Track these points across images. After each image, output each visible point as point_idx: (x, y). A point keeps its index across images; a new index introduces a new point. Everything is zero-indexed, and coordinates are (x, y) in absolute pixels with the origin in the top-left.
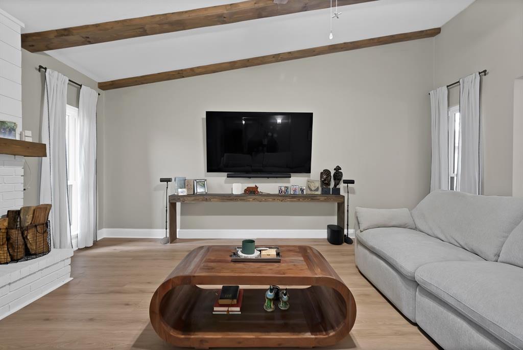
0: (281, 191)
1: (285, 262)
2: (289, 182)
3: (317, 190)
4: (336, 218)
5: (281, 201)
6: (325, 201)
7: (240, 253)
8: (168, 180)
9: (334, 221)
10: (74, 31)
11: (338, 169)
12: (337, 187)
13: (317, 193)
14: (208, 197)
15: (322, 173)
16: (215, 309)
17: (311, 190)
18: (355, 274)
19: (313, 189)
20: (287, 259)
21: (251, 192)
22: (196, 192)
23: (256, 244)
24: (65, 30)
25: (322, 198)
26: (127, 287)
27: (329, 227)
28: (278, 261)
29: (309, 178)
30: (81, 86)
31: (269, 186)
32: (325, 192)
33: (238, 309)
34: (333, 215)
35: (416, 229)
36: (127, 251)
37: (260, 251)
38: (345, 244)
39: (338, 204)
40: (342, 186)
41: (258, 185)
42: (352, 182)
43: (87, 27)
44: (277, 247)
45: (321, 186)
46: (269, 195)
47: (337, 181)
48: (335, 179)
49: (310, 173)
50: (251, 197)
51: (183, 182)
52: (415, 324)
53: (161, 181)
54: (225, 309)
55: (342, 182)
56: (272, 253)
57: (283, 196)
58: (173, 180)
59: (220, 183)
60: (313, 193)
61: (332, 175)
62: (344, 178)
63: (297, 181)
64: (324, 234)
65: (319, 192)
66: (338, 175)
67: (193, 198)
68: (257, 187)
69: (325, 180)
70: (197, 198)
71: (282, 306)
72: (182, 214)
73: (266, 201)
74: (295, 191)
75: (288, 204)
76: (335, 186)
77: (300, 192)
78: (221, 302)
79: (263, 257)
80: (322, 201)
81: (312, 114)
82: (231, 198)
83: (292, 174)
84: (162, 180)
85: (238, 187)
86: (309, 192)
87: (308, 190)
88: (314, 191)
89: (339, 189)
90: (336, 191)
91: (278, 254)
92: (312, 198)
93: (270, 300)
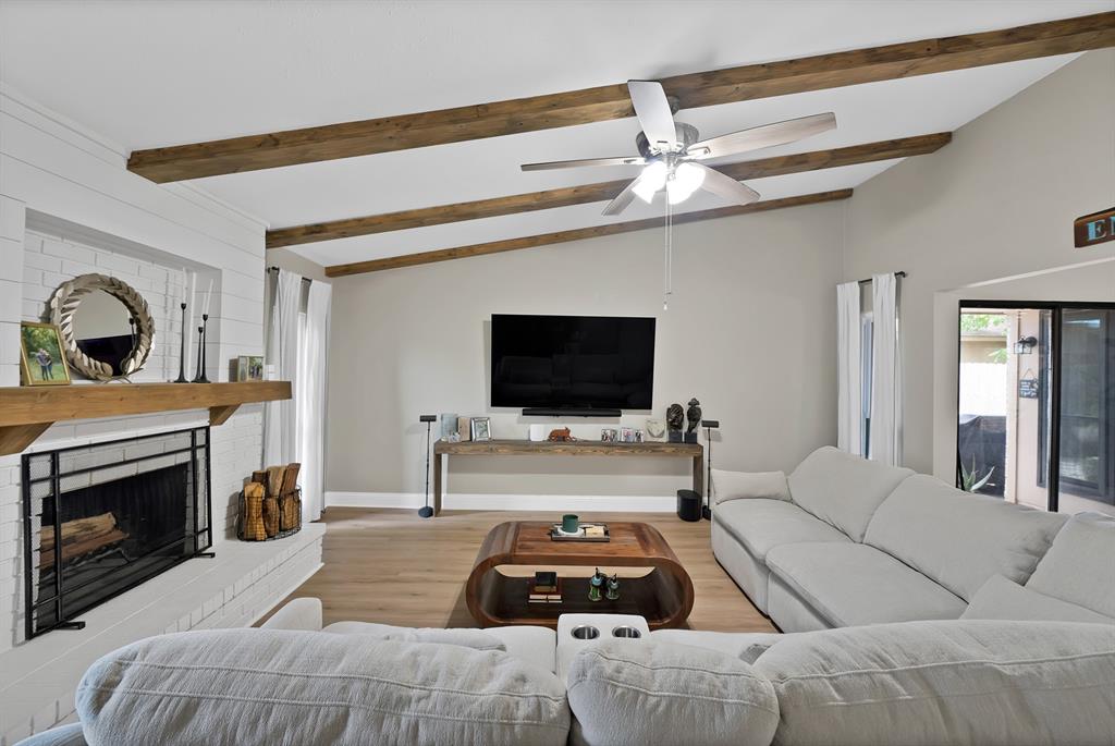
0: (604, 437)
1: (615, 542)
2: (618, 423)
3: (661, 435)
4: (691, 479)
5: (606, 453)
6: (674, 454)
7: (560, 531)
8: (431, 419)
9: (688, 483)
10: (329, 227)
11: (694, 404)
12: (694, 431)
13: (660, 440)
14: (494, 447)
15: (669, 409)
16: (531, 597)
17: (652, 435)
18: (709, 562)
19: (655, 434)
20: (617, 538)
21: (560, 437)
22: (474, 437)
23: (579, 519)
24: (317, 226)
25: (669, 450)
26: (401, 575)
27: (680, 493)
28: (607, 541)
29: (649, 417)
30: (310, 281)
31: (586, 429)
32: (675, 439)
33: (559, 597)
34: (687, 474)
35: (791, 501)
36: (376, 528)
37: (584, 528)
38: (704, 519)
39: (695, 458)
40: (700, 431)
41: (570, 426)
42: (715, 425)
43: (346, 222)
44: (605, 525)
45: (668, 428)
46: (586, 443)
47: (693, 423)
48: (689, 419)
49: (650, 408)
50: (559, 448)
51: (454, 421)
52: (768, 617)
53: (421, 421)
54: (545, 597)
55: (700, 424)
56: (599, 531)
57: (608, 444)
58: (438, 418)
59: (511, 423)
60: (655, 440)
61: (685, 412)
62: (705, 417)
63: (630, 422)
64: (671, 505)
65: (665, 439)
66: (694, 413)
67: (471, 448)
68: (568, 431)
69: (674, 421)
70: (477, 447)
71: (610, 596)
72: (449, 471)
73: (582, 453)
74: (627, 436)
75: (616, 459)
76: (690, 429)
77: (633, 439)
78: (537, 589)
79: (587, 536)
80: (669, 455)
81: (654, 319)
82: (530, 447)
83: (622, 411)
84: (423, 419)
85: (539, 429)
86: (650, 439)
87: (649, 436)
88: (658, 437)
89: (696, 434)
90: (691, 438)
91: (606, 533)
92: (653, 448)
93: (596, 587)
